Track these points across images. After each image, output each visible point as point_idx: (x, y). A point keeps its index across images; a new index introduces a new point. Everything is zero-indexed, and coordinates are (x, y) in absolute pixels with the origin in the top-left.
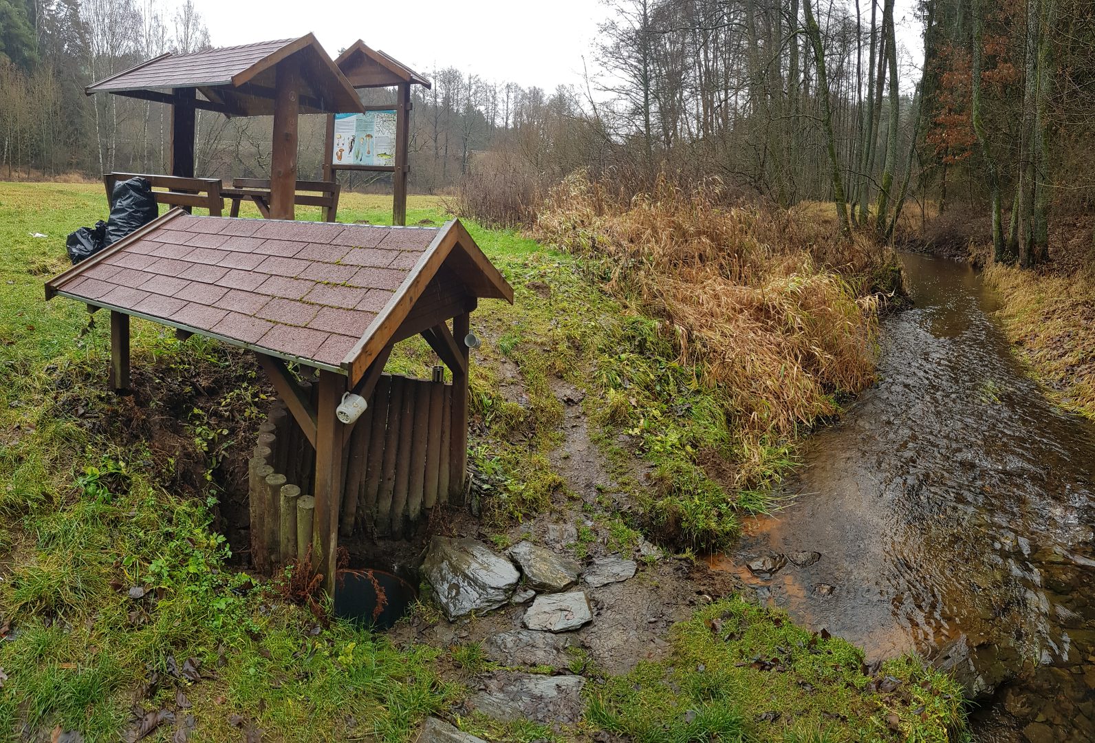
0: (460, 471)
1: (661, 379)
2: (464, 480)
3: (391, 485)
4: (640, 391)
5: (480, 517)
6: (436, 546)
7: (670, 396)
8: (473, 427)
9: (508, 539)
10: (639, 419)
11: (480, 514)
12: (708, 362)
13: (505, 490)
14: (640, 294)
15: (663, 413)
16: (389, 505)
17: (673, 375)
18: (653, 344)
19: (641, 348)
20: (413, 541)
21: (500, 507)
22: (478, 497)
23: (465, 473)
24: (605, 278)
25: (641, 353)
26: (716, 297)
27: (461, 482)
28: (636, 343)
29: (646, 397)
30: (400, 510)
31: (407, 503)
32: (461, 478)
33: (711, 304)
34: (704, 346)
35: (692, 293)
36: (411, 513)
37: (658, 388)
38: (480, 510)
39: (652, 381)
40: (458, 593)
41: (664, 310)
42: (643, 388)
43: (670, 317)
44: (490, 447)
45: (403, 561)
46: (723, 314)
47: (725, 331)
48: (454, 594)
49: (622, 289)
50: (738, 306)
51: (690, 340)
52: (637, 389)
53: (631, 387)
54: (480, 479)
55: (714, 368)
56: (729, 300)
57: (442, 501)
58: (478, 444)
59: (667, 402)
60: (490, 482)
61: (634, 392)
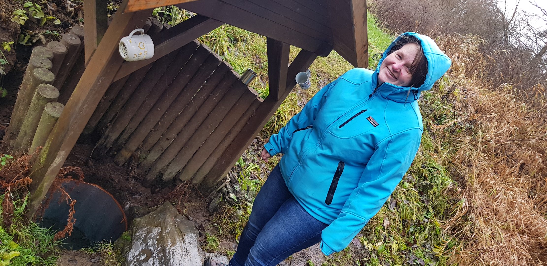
0: (222, 171)
1: (420, 225)
2: (220, 179)
3: (166, 144)
4: (397, 220)
5: (211, 214)
6: (164, 211)
7: (415, 242)
8: (259, 146)
9: (218, 246)
10: (379, 239)
11: (214, 211)
12: (464, 244)
13: (244, 208)
14: (454, 151)
15: (399, 250)
16: (156, 158)
17: (430, 230)
18: (434, 194)
19: (423, 190)
20: (154, 195)
21: (230, 218)
22: (221, 199)
23: (225, 174)
24: (437, 120)
25: (421, 193)
26: (512, 204)
27: (217, 178)
28: (424, 184)
29: (397, 228)
30: (160, 166)
31: (168, 165)
32: (220, 176)
33: (503, 205)
34: (471, 231)
35: (494, 184)
36: (166, 174)
37: (411, 229)
38: (215, 209)
39: (412, 220)
40: (146, 260)
41: (463, 178)
42: (401, 220)
43: (463, 186)
44: (259, 170)
45: (136, 204)
46: (505, 221)
47: (496, 234)
48: (142, 258)
49: (444, 137)
50: (523, 227)
51: (465, 218)
52: (396, 217)
53: (393, 211)
54: (233, 187)
55: (465, 254)
56: (520, 216)
57: (194, 182)
58: (253, 161)
59: (408, 244)
60: (238, 194)
61: (392, 217)
